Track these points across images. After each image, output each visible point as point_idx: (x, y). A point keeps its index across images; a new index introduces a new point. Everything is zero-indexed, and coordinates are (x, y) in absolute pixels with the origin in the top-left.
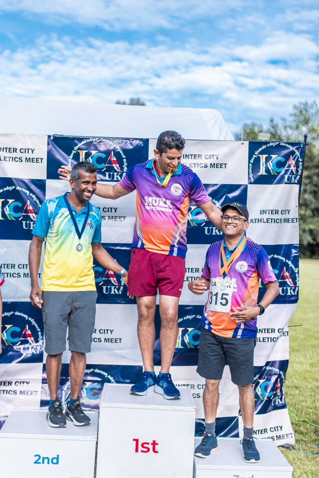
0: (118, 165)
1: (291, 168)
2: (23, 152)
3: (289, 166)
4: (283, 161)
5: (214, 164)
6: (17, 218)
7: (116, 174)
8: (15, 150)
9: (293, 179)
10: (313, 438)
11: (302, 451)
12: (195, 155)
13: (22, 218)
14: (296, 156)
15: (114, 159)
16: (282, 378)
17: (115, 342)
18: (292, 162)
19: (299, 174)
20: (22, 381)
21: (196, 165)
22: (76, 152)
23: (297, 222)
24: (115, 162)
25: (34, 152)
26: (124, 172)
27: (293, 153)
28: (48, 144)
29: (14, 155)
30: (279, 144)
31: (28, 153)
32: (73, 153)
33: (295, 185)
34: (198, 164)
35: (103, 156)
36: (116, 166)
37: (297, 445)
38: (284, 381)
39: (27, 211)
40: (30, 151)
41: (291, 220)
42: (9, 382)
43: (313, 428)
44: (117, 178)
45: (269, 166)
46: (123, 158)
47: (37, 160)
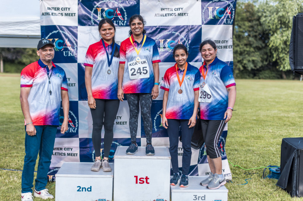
0: (121, 16)
1: (227, 15)
2: (63, 10)
3: (227, 13)
4: (223, 10)
5: (180, 14)
6: (60, 50)
7: (120, 21)
8: (58, 9)
9: (229, 21)
10: (243, 176)
11: (236, 183)
12: (168, 9)
13: (63, 49)
14: (231, 7)
15: (119, 12)
16: (224, 141)
17: (123, 124)
18: (228, 11)
19: (233, 18)
20: (68, 148)
21: (169, 15)
22: (95, 9)
23: (232, 48)
24: (120, 14)
25: (70, 9)
26: (125, 20)
27: (229, 5)
28: (78, 4)
29: (57, 12)
31: (66, 10)
32: (93, 10)
33: (230, 25)
34: (170, 14)
35: (112, 11)
36: (120, 17)
37: (233, 180)
38: (225, 143)
39: (66, 45)
40: (68, 9)
41: (228, 47)
42: (60, 148)
43: (244, 171)
44: (121, 24)
45: (214, 13)
46: (124, 12)
47: (72, 15)
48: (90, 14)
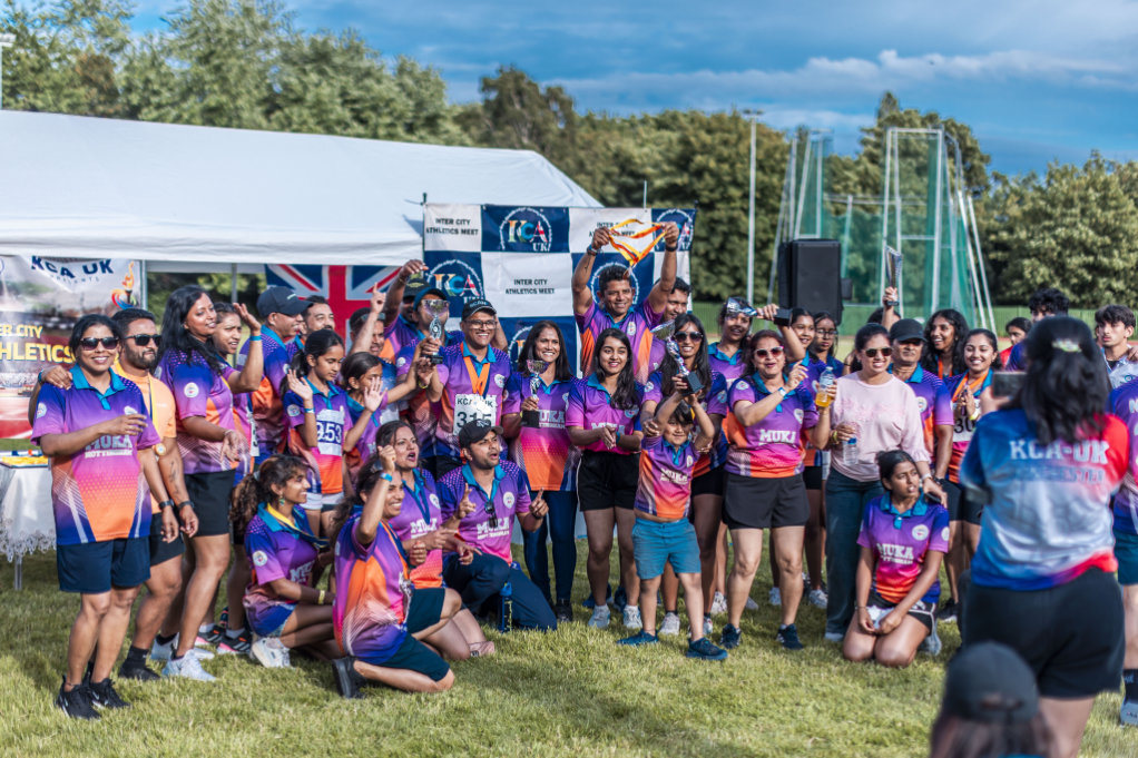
2: (459, 224)
7: (542, 245)
8: (451, 221)
15: (541, 229)
18: (686, 229)
22: (506, 222)
24: (542, 232)
25: (469, 223)
26: (549, 243)
28: (482, 214)
29: (450, 227)
30: (675, 213)
31: (464, 224)
32: (503, 224)
33: (686, 252)
35: (531, 226)
39: (468, 286)
40: (466, 222)
44: (544, 249)
46: (549, 228)
47: (473, 232)
48: (498, 229)
